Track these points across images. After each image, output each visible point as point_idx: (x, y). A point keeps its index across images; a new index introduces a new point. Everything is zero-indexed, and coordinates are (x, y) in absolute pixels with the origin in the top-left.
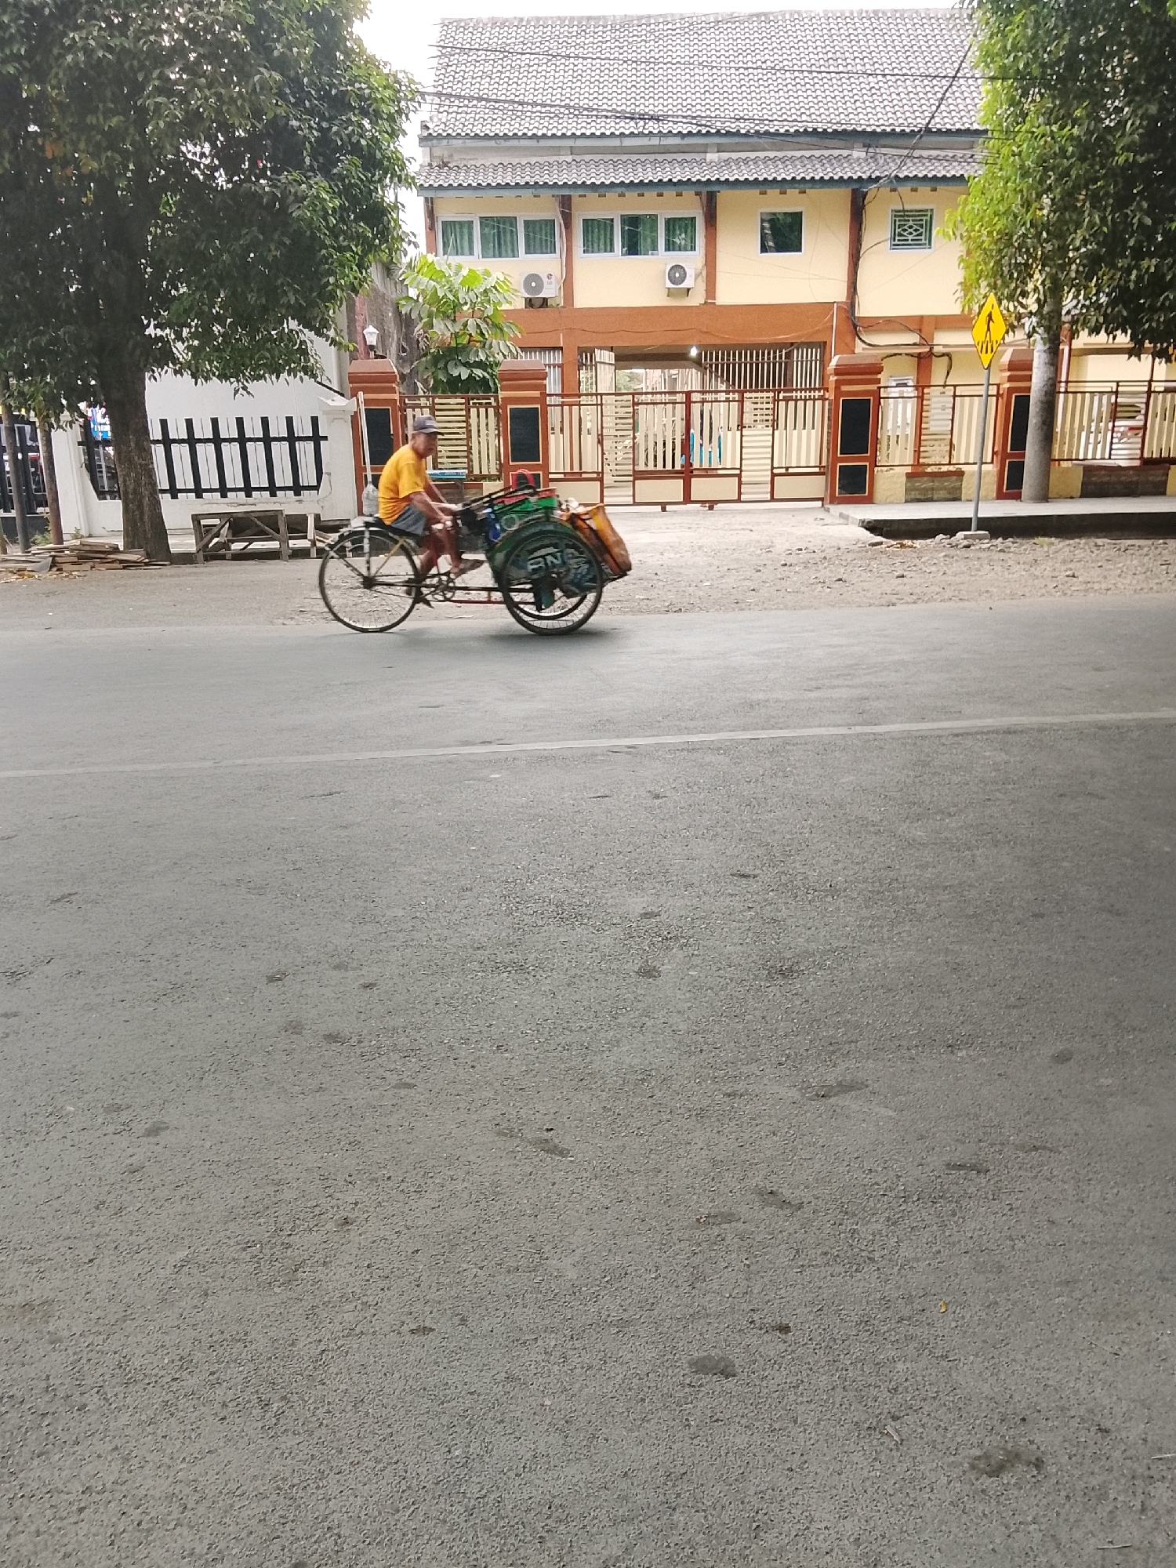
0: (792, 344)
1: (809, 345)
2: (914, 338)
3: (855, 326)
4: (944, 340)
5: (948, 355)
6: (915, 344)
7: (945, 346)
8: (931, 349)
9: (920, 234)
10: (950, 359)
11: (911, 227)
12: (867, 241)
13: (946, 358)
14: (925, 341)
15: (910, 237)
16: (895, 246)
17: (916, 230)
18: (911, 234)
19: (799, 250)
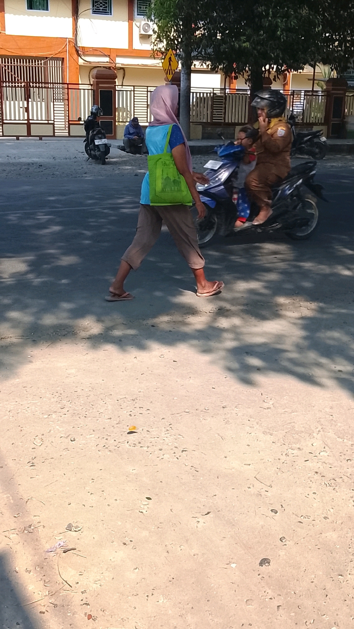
0: (47, 58)
1: (57, 59)
2: (107, 59)
3: (77, 51)
4: (121, 61)
5: (123, 69)
6: (107, 62)
7: (122, 64)
8: (116, 65)
9: (106, 7)
10: (124, 70)
11: (101, 3)
12: (81, 9)
13: (122, 71)
14: (113, 61)
15: (101, 8)
16: (94, 12)
17: (104, 5)
18: (101, 6)
19: (47, 9)
